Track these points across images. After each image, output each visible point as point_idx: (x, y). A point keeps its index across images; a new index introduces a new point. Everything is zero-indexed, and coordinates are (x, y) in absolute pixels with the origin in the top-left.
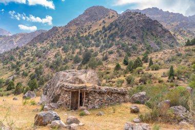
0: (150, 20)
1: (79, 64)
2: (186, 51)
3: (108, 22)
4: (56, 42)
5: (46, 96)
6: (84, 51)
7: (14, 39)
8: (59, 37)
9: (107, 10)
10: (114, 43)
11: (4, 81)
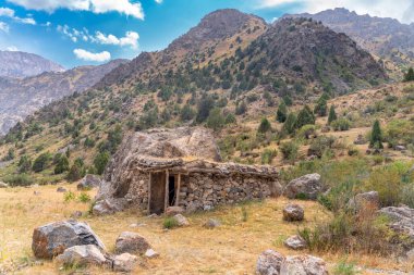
0: (332, 32)
1: (191, 121)
2: (406, 91)
3: (247, 40)
4: (147, 82)
5: (109, 184)
6: (201, 96)
7: (69, 78)
8: (153, 72)
9: (246, 17)
10: (259, 80)
11: (52, 156)
